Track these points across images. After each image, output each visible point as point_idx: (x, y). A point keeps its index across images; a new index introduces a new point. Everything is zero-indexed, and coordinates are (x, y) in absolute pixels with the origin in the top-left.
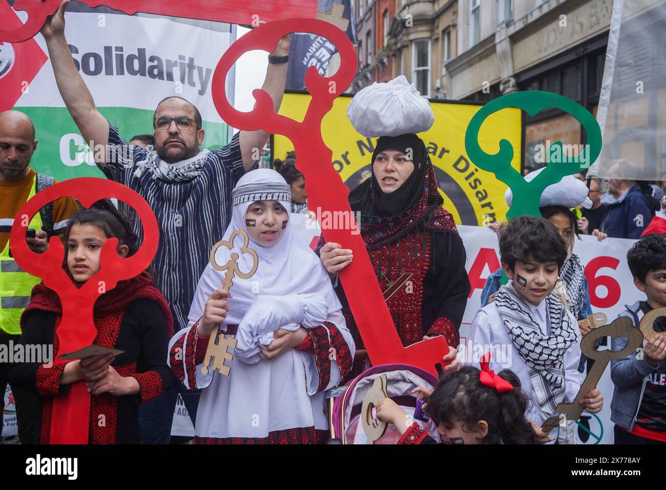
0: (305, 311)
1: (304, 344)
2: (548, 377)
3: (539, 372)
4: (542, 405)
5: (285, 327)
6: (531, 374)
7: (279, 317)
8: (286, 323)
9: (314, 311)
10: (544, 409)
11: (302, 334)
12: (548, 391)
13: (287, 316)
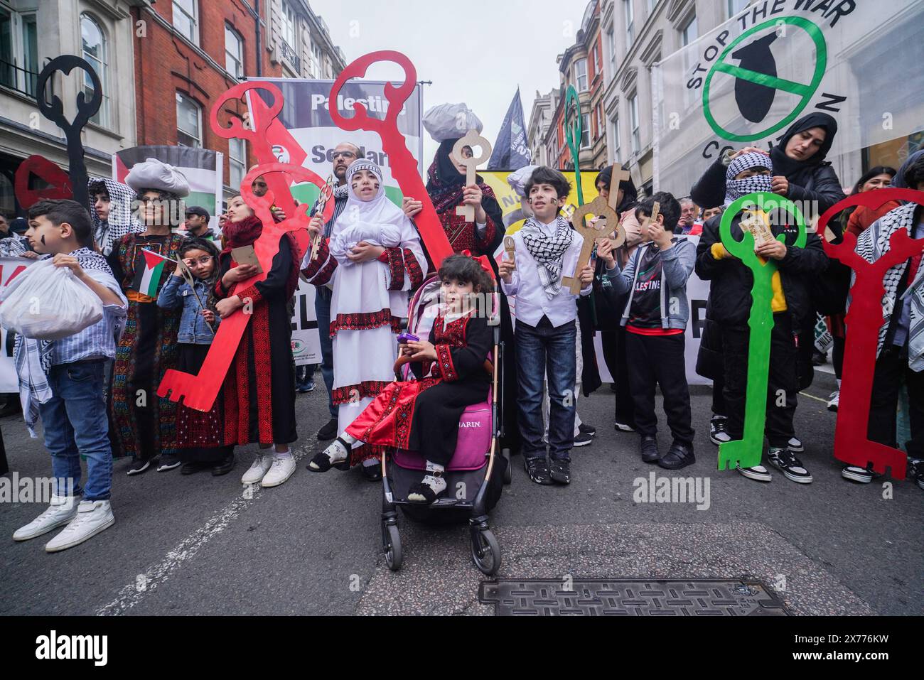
0: (382, 233)
1: (382, 256)
2: (548, 267)
3: (543, 264)
4: (545, 287)
5: (366, 241)
6: (538, 266)
7: (361, 231)
8: (367, 238)
9: (388, 233)
10: (548, 290)
11: (382, 250)
12: (550, 278)
13: (367, 233)
